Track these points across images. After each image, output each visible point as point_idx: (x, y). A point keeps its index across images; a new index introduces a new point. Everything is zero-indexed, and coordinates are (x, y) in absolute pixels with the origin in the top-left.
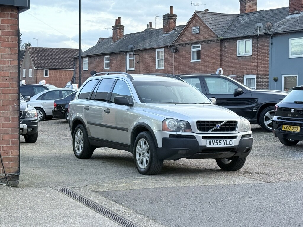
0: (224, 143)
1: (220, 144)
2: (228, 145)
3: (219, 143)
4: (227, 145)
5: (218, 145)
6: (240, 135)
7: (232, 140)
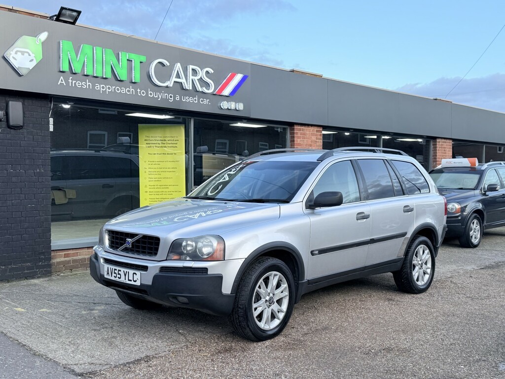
1: (119, 276)
2: (131, 281)
3: (119, 274)
4: (129, 280)
5: (117, 278)
6: (154, 265)
7: (138, 273)
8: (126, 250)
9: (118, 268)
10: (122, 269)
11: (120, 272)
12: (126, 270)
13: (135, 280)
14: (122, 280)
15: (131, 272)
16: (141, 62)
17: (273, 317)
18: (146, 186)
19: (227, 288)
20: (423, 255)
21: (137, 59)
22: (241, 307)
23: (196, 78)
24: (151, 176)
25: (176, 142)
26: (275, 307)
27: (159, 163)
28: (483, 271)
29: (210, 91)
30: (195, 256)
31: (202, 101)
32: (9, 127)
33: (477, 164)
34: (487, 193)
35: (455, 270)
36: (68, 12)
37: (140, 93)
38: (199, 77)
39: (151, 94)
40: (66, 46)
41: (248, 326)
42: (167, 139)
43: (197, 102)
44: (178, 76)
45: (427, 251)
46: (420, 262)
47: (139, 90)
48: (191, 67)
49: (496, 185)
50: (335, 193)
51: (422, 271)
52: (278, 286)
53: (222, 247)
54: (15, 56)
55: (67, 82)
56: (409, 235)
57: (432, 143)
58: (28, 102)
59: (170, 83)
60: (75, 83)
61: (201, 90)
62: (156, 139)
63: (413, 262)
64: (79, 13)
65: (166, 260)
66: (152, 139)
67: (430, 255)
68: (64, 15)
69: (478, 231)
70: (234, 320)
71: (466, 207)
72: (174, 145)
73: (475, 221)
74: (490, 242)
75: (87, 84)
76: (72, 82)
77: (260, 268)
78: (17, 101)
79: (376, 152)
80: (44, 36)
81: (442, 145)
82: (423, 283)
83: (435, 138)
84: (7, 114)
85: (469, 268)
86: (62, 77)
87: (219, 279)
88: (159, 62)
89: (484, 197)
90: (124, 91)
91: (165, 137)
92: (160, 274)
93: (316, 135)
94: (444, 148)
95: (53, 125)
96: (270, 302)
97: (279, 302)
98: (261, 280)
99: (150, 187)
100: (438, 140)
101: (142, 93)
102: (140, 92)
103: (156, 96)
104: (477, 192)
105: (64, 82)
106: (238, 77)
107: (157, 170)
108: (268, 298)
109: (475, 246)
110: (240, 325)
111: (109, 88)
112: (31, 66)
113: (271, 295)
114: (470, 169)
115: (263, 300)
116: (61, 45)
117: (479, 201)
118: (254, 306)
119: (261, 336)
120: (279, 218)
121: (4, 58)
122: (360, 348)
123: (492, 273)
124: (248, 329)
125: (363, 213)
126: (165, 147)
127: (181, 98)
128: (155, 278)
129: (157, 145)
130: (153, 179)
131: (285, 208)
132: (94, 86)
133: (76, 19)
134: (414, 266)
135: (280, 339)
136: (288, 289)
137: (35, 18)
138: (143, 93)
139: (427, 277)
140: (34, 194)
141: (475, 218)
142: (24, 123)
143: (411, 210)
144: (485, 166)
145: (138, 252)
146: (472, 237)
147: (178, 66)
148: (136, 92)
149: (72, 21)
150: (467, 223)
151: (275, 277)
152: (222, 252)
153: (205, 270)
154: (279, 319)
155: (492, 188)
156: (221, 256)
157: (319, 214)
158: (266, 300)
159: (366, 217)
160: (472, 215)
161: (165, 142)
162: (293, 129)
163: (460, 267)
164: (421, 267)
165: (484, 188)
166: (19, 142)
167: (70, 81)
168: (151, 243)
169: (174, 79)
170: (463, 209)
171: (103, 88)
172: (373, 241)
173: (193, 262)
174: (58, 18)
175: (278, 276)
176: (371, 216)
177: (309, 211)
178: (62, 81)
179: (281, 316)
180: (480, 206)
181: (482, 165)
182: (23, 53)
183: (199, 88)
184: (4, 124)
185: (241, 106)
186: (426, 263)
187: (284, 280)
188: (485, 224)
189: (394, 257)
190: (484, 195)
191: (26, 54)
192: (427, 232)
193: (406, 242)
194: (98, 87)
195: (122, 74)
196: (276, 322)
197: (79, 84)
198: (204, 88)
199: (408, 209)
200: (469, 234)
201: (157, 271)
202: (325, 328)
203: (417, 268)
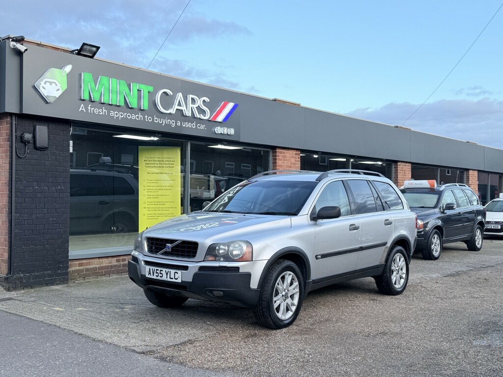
0: (167, 274)
1: (161, 275)
2: (172, 279)
3: (160, 273)
4: (170, 278)
5: (159, 277)
6: (194, 266)
7: (179, 272)
8: (166, 253)
9: (160, 269)
10: (164, 270)
11: (161, 272)
12: (167, 270)
13: (176, 278)
14: (164, 278)
15: (173, 271)
16: (149, 92)
17: (288, 310)
18: (145, 203)
19: (254, 284)
20: (399, 262)
21: (146, 89)
22: (265, 300)
23: (195, 106)
24: (149, 194)
25: (172, 163)
26: (289, 301)
27: (157, 181)
28: (446, 278)
29: (206, 118)
30: (227, 258)
31: (199, 126)
32: (36, 148)
33: (436, 185)
34: (446, 211)
35: (422, 278)
36: (88, 47)
38: (197, 106)
39: (157, 120)
40: (87, 77)
41: (270, 316)
42: (164, 160)
43: (195, 127)
44: (179, 105)
45: (402, 259)
46: (397, 268)
47: (146, 117)
48: (191, 96)
49: (453, 204)
50: (334, 208)
51: (398, 275)
52: (291, 284)
53: (251, 250)
54: (44, 86)
55: (87, 109)
56: (389, 245)
57: (393, 166)
58: (52, 126)
59: (172, 111)
60: (93, 110)
61: (198, 117)
62: (154, 159)
63: (392, 268)
64: (98, 48)
65: (204, 261)
66: (150, 159)
67: (404, 263)
68: (85, 50)
69: (438, 245)
70: (258, 311)
71: (427, 223)
72: (171, 166)
73: (436, 236)
74: (447, 255)
75: (103, 111)
76: (91, 109)
77: (279, 268)
78: (43, 125)
79: (360, 174)
80: (68, 68)
81: (402, 168)
82: (400, 286)
83: (396, 162)
84: (34, 137)
85: (434, 276)
86: (82, 105)
87: (248, 276)
88: (165, 93)
89: (442, 215)
90: (134, 117)
91: (163, 158)
92: (199, 272)
93: (295, 158)
94: (405, 170)
95: (73, 147)
96: (286, 297)
97: (292, 297)
98: (279, 278)
99: (148, 203)
100: (399, 164)
101: (148, 119)
102: (147, 118)
103: (160, 121)
104: (437, 210)
105: (84, 109)
106: (230, 105)
107: (155, 188)
108: (284, 293)
109: (436, 259)
110: (263, 315)
111: (122, 115)
112: (57, 94)
113: (286, 291)
114: (429, 190)
115: (280, 295)
116: (83, 76)
117: (439, 218)
118: (275, 299)
119: (278, 325)
120: (291, 228)
121: (34, 88)
122: (360, 333)
123: (454, 279)
124: (269, 318)
125: (354, 225)
126: (163, 167)
127: (181, 124)
128: (195, 275)
129: (156, 165)
130: (152, 197)
131: (295, 220)
132: (109, 113)
133: (95, 54)
134: (393, 272)
135: (293, 328)
136: (298, 286)
137: (59, 52)
138: (150, 119)
139: (402, 281)
140: (56, 209)
141: (436, 233)
142: (48, 145)
143: (390, 223)
144: (443, 187)
145: (177, 255)
146: (433, 250)
147: (180, 96)
148: (144, 118)
149: (91, 55)
150: (429, 237)
151: (289, 276)
152: (251, 254)
153: (237, 268)
154: (292, 311)
155: (450, 207)
156: (250, 258)
157: (320, 225)
158: (283, 295)
159: (356, 228)
160: (433, 230)
161: (163, 163)
162: (276, 152)
163: (426, 275)
164: (398, 272)
165: (443, 207)
166: (43, 162)
167: (89, 108)
168: (190, 248)
170: (425, 225)
171: (117, 114)
172: (361, 249)
173: (227, 262)
174: (79, 52)
175: (291, 276)
176: (360, 227)
177: (313, 222)
178: (82, 108)
179: (294, 308)
180: (440, 223)
181: (440, 187)
182: (51, 83)
183: (197, 115)
184: (31, 146)
185: (232, 131)
186: (402, 269)
187: (296, 279)
188: (444, 238)
189: (377, 263)
190: (443, 213)
191: (54, 84)
192: (402, 242)
193: (387, 251)
194: (112, 113)
195: (133, 103)
196: (290, 314)
197: (96, 111)
198: (201, 115)
199: (388, 223)
200: (430, 248)
201: (196, 270)
202: (327, 320)
203: (395, 273)
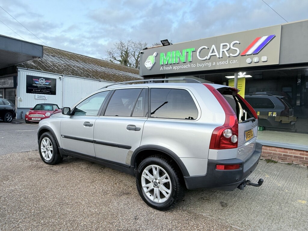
16: (192, 51)
21: (190, 50)
23: (225, 50)
29: (237, 55)
31: (231, 62)
37: (193, 66)
38: (228, 49)
39: (198, 65)
40: (161, 55)
44: (213, 52)
45: (165, 174)
46: (154, 180)
48: (222, 44)
54: (146, 64)
56: (133, 150)
59: (207, 58)
64: (167, 40)
75: (170, 68)
86: (161, 67)
90: (185, 66)
105: (162, 69)
108: (46, 147)
111: (179, 67)
125: (89, 122)
127: (216, 63)
132: (172, 68)
138: (194, 66)
143: (137, 130)
147: (213, 46)
148: (191, 66)
149: (168, 44)
159: (91, 125)
167: (164, 68)
169: (210, 54)
171: (176, 68)
174: (163, 45)
175: (49, 140)
191: (149, 62)
193: (131, 154)
194: (174, 68)
195: (182, 60)
197: (167, 68)
198: (231, 54)
199: (132, 128)
